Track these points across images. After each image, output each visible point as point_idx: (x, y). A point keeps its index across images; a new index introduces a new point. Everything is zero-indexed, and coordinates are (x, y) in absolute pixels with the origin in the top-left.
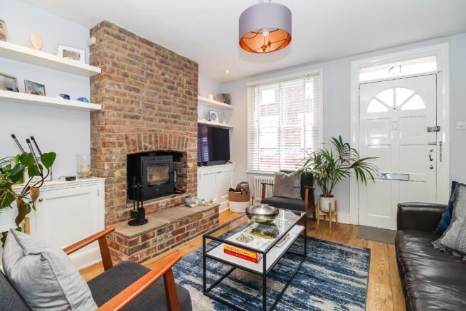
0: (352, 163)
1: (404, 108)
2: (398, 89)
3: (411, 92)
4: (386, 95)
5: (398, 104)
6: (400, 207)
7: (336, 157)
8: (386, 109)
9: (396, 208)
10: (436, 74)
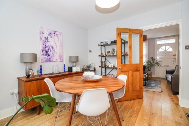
0: (156, 63)
1: (167, 50)
2: (166, 46)
3: (170, 47)
4: (163, 47)
5: (166, 50)
6: (167, 70)
7: (152, 61)
8: (163, 51)
9: (166, 71)
10: (175, 43)
